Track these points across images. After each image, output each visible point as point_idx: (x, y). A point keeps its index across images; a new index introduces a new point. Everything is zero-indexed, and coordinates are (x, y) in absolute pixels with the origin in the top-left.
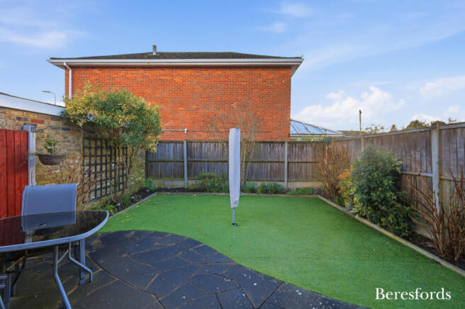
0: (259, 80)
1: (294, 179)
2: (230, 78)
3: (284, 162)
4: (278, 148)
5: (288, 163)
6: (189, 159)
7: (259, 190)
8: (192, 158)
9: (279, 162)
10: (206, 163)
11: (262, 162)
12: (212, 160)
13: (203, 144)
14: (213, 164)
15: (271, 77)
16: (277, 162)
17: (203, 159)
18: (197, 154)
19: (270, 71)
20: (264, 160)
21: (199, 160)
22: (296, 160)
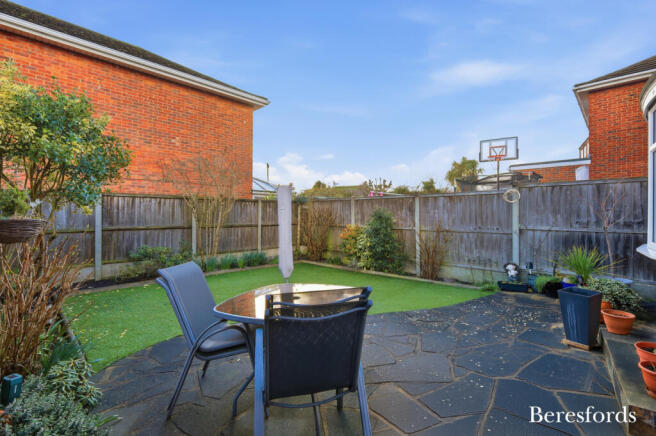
0: (213, 111)
1: (268, 246)
2: (169, 97)
3: (257, 226)
4: (251, 208)
5: (262, 226)
6: (107, 226)
7: (241, 264)
8: (111, 223)
9: (251, 226)
10: (142, 232)
11: (231, 227)
12: (153, 226)
13: (137, 200)
14: (157, 232)
15: (229, 112)
16: (248, 226)
17: (136, 226)
18: (123, 217)
19: (229, 104)
20: (233, 224)
21: (128, 227)
22: (270, 223)
